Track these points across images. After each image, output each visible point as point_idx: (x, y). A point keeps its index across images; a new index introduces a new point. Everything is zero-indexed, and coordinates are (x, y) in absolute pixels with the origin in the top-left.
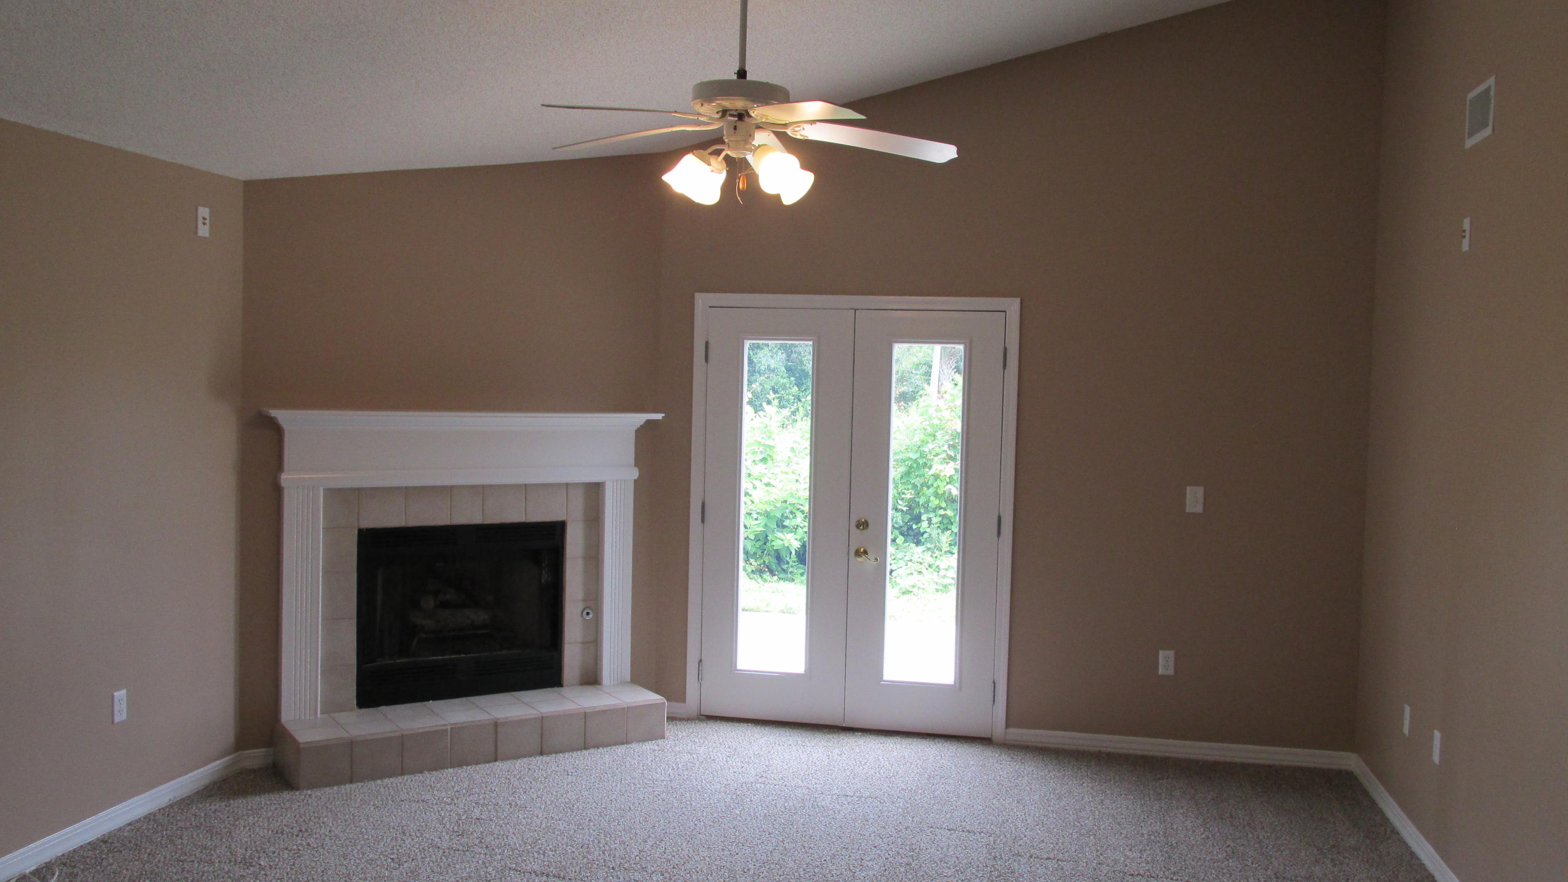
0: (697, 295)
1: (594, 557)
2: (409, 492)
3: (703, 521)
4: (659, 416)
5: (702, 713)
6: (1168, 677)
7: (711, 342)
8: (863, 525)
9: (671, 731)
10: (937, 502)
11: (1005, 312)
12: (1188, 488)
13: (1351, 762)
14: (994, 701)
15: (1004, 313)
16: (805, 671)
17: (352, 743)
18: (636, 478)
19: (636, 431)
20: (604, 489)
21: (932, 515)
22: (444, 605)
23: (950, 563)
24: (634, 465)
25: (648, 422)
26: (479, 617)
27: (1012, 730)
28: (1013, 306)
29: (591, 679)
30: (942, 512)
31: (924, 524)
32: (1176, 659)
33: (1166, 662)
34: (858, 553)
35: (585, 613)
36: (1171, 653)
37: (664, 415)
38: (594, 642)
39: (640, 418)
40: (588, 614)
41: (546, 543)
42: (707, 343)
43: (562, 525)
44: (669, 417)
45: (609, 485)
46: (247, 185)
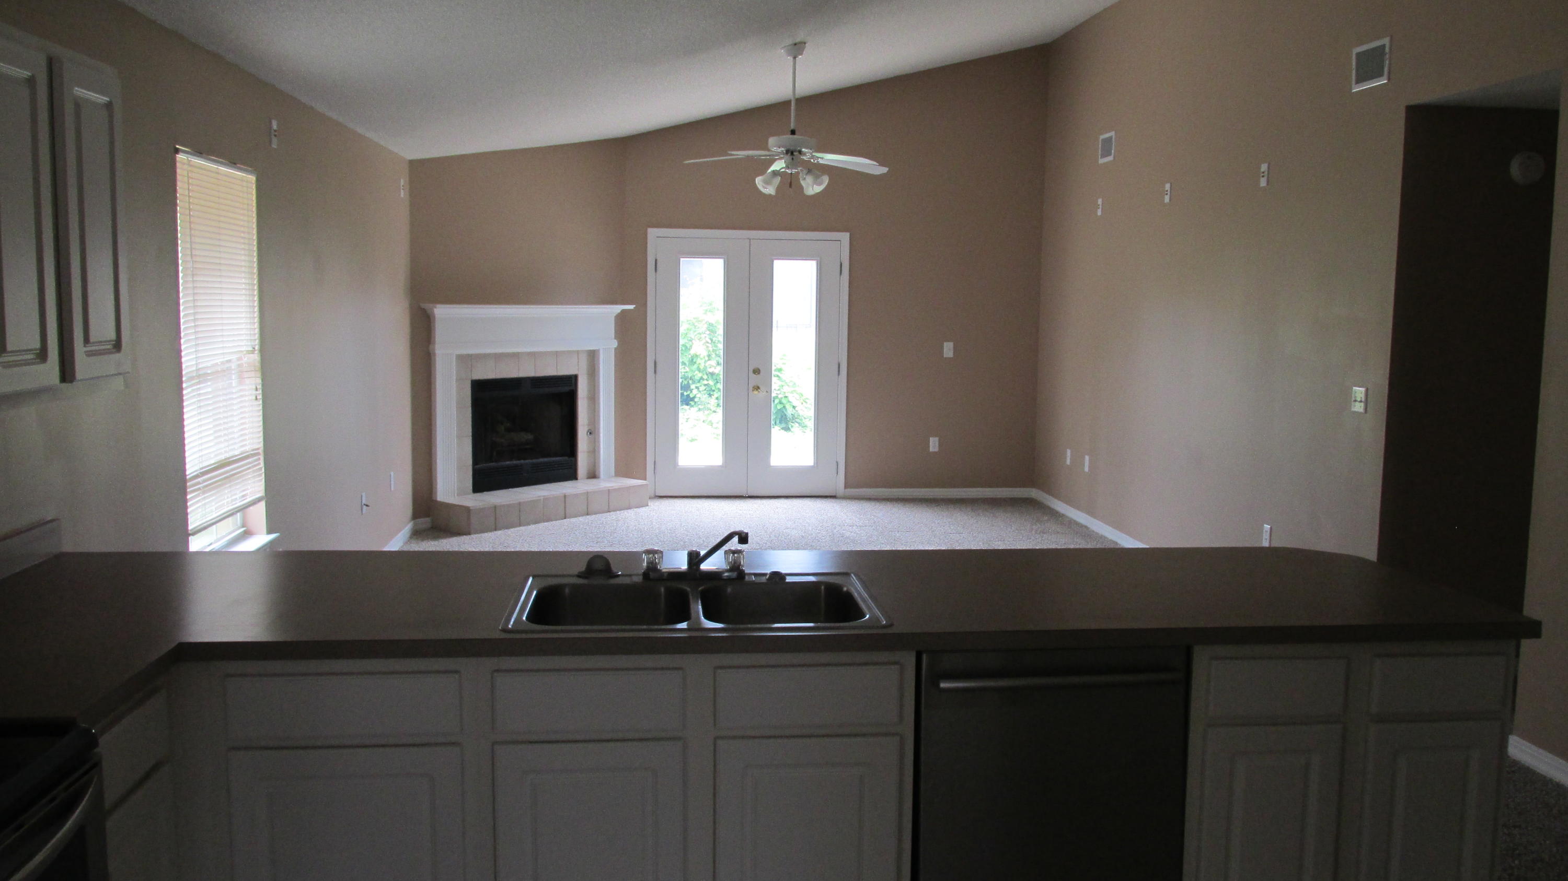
0: (649, 230)
1: (593, 398)
2: (498, 357)
3: (655, 373)
4: (631, 307)
5: (657, 495)
6: (935, 453)
7: (658, 259)
8: (757, 371)
9: (650, 503)
10: (700, 375)
11: (843, 241)
12: (945, 343)
13: (1034, 493)
14: (837, 473)
15: (839, 242)
16: (723, 463)
17: (495, 507)
18: (616, 346)
19: (615, 317)
20: (598, 354)
21: (698, 385)
22: (509, 430)
23: (718, 417)
24: (613, 336)
25: (623, 311)
26: (526, 436)
27: (848, 490)
28: (845, 237)
29: (593, 475)
30: (705, 382)
31: (695, 392)
32: (939, 442)
33: (934, 444)
34: (753, 389)
36: (937, 439)
37: (634, 306)
38: (594, 452)
39: (618, 308)
40: (590, 433)
41: (567, 389)
42: (656, 260)
43: (576, 377)
44: (634, 307)
45: (601, 352)
46: (411, 162)
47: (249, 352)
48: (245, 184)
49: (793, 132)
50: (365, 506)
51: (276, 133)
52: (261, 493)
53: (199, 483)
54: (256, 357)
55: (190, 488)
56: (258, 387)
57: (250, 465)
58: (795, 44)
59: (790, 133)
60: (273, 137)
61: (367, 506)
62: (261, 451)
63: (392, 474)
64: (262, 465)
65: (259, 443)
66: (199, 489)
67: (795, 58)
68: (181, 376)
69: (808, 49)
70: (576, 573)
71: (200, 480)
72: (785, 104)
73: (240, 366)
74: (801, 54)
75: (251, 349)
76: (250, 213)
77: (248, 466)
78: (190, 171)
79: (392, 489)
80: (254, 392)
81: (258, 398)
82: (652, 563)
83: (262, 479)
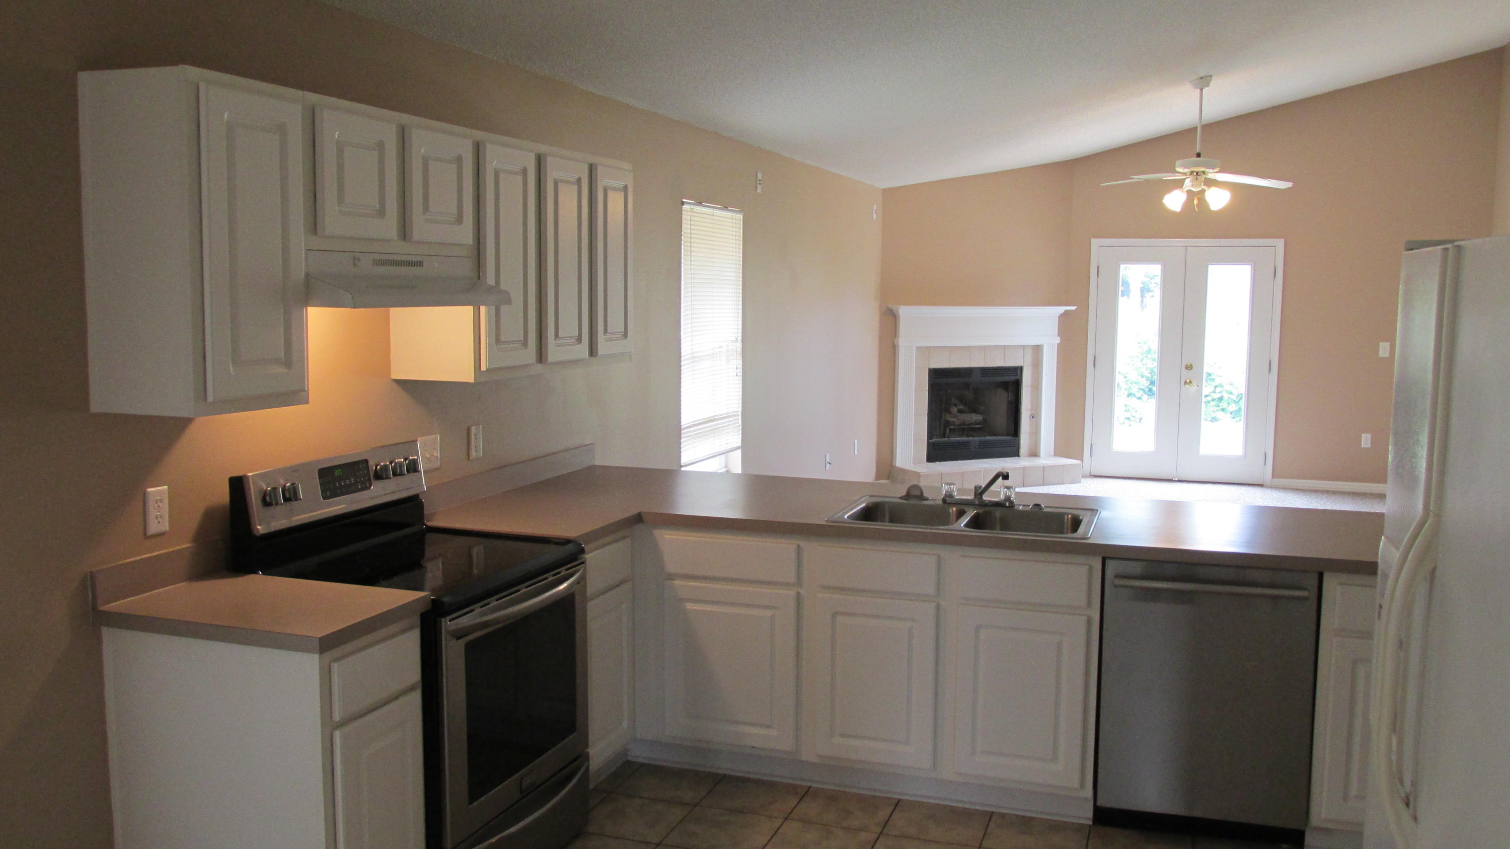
0: (1093, 240)
1: (1036, 387)
2: (953, 350)
3: (1094, 366)
4: (1074, 308)
5: (1092, 474)
6: (1367, 449)
7: (1100, 266)
8: (1189, 367)
9: (1083, 480)
11: (1275, 246)
12: (1380, 344)
14: (1265, 464)
16: (1156, 450)
17: (941, 474)
18: (1058, 343)
19: (1059, 317)
20: (1043, 347)
22: (960, 411)
24: (1057, 334)
25: (1066, 311)
26: (976, 417)
27: (1276, 480)
28: (1280, 243)
29: (1033, 453)
32: (1372, 439)
33: (1366, 441)
34: (1186, 383)
35: (1031, 417)
36: (1369, 436)
37: (1076, 307)
38: (1036, 433)
39: (1062, 309)
40: (1033, 417)
41: (1013, 378)
42: (1098, 267)
43: (1021, 368)
44: (1076, 309)
45: (1045, 346)
46: (884, 190)
47: (732, 342)
48: (734, 221)
49: (1199, 155)
50: (828, 464)
51: (760, 182)
52: (739, 444)
53: (691, 431)
54: (739, 345)
55: (684, 434)
56: (738, 367)
57: (731, 423)
58: (1201, 78)
59: (1196, 156)
60: (758, 185)
61: (830, 463)
62: (740, 413)
63: (856, 441)
64: (740, 423)
65: (739, 407)
66: (691, 435)
67: (1201, 90)
68: (680, 357)
69: (1214, 82)
70: (899, 496)
71: (692, 429)
72: (1191, 131)
73: (728, 351)
74: (1208, 86)
75: (735, 339)
76: (738, 242)
77: (729, 423)
78: (693, 216)
79: (856, 453)
80: (735, 370)
81: (738, 374)
82: (948, 492)
83: (739, 434)
